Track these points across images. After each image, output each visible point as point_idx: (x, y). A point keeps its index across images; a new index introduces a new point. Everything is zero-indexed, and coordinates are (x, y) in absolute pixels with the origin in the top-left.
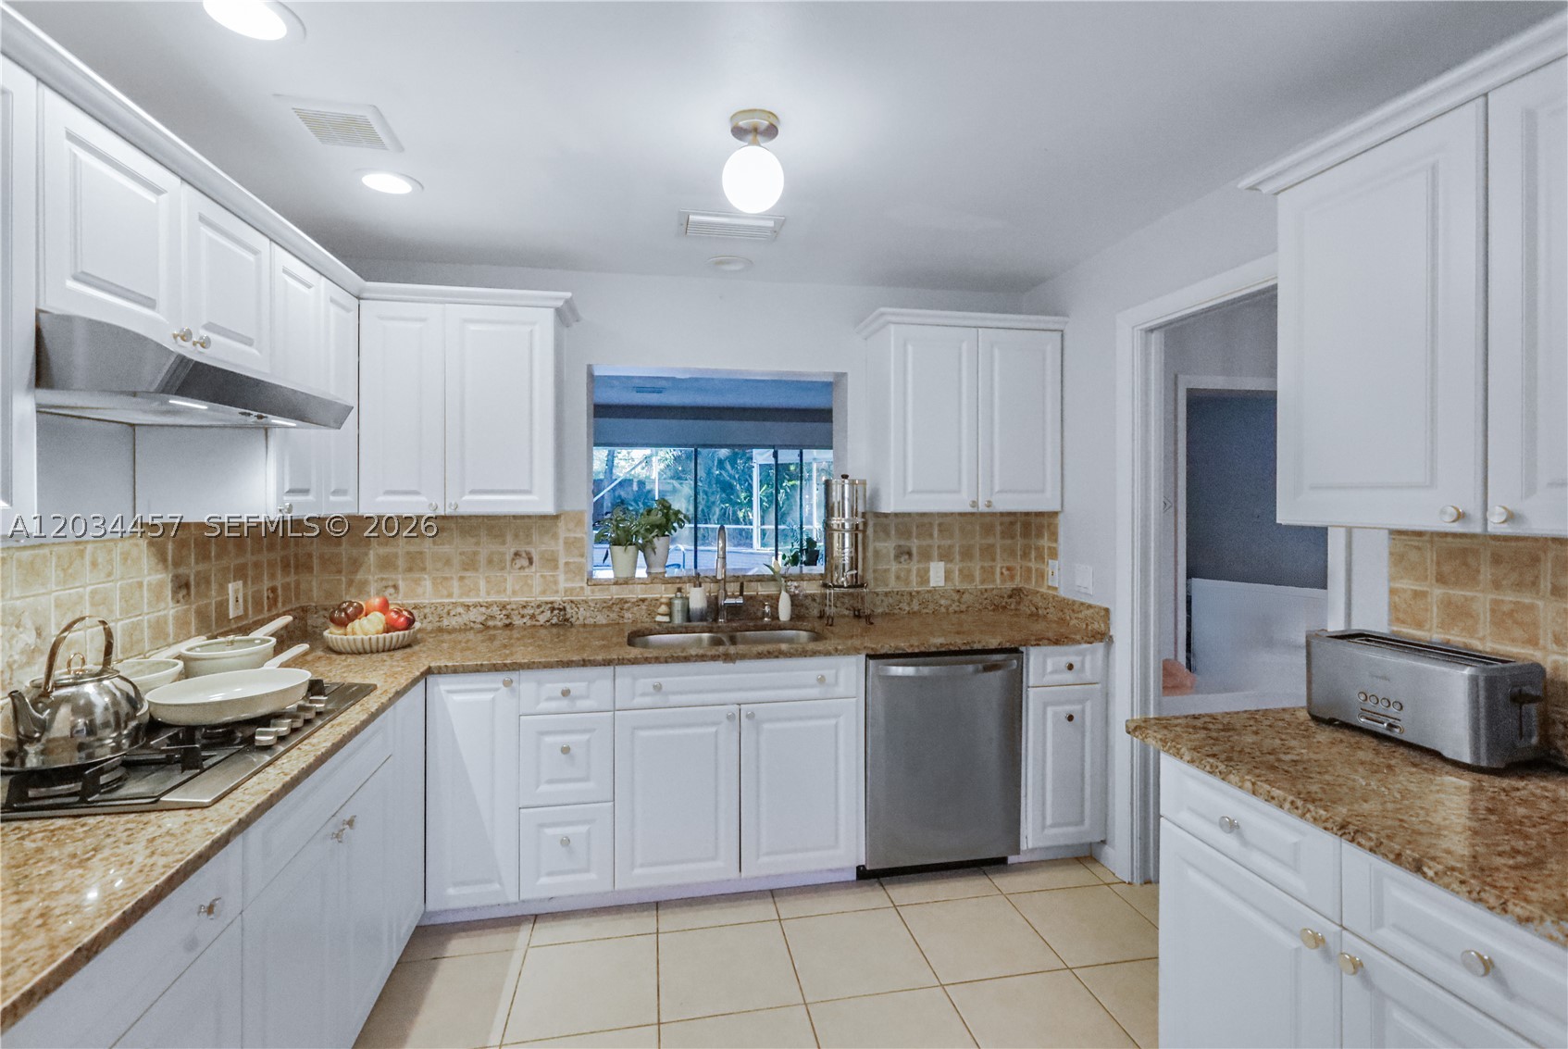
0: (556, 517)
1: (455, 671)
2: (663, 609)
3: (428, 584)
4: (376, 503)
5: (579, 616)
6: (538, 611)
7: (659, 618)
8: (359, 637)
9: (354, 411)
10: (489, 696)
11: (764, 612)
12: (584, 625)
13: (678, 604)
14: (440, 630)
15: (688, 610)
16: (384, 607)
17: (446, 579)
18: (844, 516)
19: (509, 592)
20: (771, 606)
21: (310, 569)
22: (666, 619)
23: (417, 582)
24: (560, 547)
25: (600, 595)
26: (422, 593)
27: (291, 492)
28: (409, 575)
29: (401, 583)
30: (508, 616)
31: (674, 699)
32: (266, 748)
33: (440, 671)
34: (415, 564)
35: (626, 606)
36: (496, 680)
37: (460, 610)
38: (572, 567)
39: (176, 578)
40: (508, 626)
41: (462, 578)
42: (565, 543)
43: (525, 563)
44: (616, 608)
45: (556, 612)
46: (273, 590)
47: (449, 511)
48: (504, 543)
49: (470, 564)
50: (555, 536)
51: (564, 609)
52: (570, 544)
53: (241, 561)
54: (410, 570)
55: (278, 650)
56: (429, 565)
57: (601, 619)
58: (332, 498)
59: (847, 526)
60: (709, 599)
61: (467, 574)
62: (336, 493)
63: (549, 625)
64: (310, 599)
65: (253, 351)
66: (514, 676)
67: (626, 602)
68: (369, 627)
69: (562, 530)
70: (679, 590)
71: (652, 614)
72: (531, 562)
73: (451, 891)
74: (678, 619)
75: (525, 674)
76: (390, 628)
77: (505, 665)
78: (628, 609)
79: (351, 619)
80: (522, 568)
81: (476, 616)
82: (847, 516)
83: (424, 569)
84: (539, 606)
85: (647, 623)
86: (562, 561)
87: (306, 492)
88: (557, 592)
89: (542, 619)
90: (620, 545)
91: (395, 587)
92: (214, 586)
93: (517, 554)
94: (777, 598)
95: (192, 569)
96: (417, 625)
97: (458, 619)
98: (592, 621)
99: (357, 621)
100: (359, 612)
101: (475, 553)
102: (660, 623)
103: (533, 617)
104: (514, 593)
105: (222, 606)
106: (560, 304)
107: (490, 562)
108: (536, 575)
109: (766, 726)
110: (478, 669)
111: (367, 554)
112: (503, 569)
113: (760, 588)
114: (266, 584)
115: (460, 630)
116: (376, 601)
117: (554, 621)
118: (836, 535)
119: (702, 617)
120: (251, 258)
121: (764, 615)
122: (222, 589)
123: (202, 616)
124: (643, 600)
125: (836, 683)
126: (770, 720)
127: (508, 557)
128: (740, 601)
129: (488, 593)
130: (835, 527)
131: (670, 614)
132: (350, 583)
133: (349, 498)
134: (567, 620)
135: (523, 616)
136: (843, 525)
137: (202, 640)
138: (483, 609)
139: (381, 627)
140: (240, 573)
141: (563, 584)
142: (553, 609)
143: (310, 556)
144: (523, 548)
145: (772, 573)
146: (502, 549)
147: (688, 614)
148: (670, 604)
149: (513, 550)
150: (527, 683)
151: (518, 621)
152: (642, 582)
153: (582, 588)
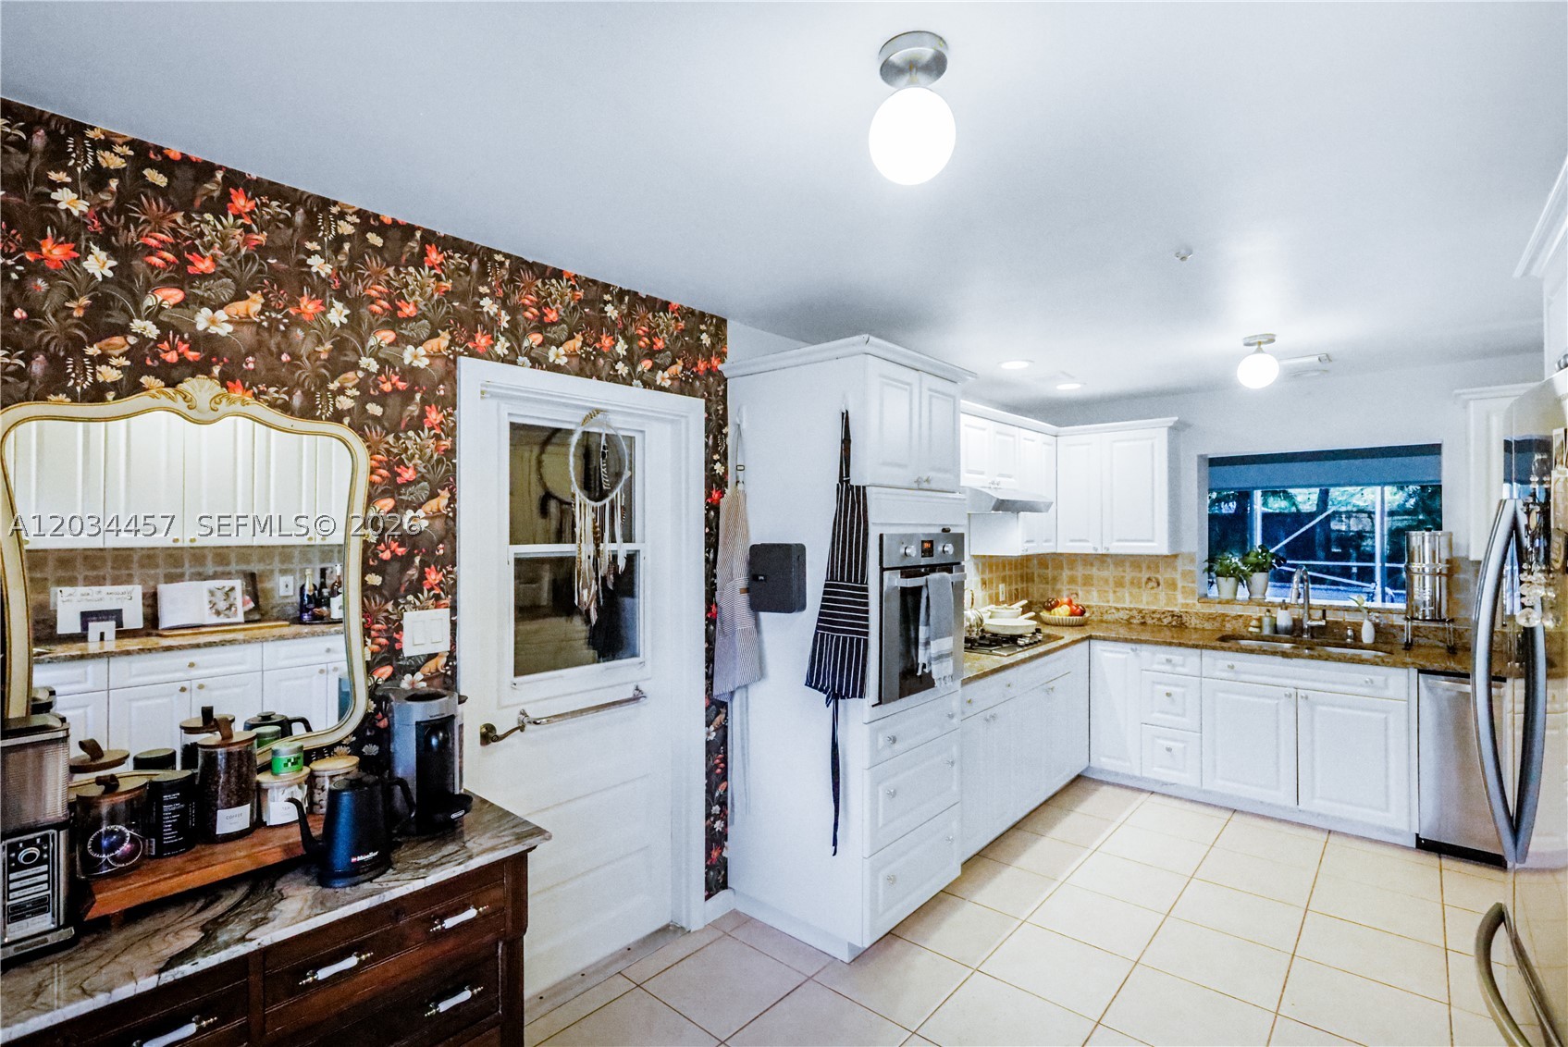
0: (1175, 556)
1: (1104, 639)
2: (1254, 623)
3: (1095, 594)
4: (1065, 547)
5: (1194, 622)
6: (1163, 616)
7: (1251, 629)
8: (1057, 617)
9: (1054, 504)
10: (1124, 656)
11: (1347, 635)
12: (1195, 628)
13: (1266, 621)
14: (1102, 621)
15: (1276, 625)
16: (1070, 603)
17: (1105, 591)
18: (1424, 562)
19: (1144, 602)
20: (1354, 631)
21: (1033, 581)
22: (1257, 630)
23: (1088, 592)
24: (1178, 576)
25: (1207, 610)
26: (1091, 598)
27: (1028, 542)
28: (1085, 588)
29: (1080, 593)
30: (1143, 617)
31: (1244, 677)
32: (1021, 646)
33: (1097, 638)
34: (1088, 581)
35: (1227, 618)
36: (1127, 647)
37: (1114, 611)
38: (1187, 589)
39: (982, 579)
40: (1144, 624)
41: (1115, 592)
42: (1182, 574)
43: (1155, 585)
44: (1219, 619)
45: (1175, 618)
46: (1017, 590)
47: (1104, 552)
48: (1141, 571)
49: (1119, 584)
50: (1175, 569)
51: (1181, 616)
52: (1184, 574)
53: (1004, 574)
54: (1085, 585)
55: (1023, 613)
56: (1095, 582)
57: (1208, 626)
58: (1044, 544)
59: (1427, 570)
60: (1294, 620)
61: (1118, 589)
62: (1046, 541)
63: (1170, 626)
64: (1033, 597)
65: (1012, 480)
66: (1138, 646)
67: (1227, 616)
68: (1062, 613)
69: (1181, 565)
70: (1269, 611)
71: (1247, 626)
72: (1159, 584)
73: (1103, 759)
74: (1267, 631)
75: (1145, 647)
76: (1073, 614)
77: (1132, 639)
78: (1229, 621)
79: (1053, 607)
80: (1153, 588)
81: (1123, 615)
82: (1427, 562)
83: (1092, 585)
84: (1164, 613)
85: (1243, 632)
86: (1180, 585)
87: (1032, 541)
88: (1176, 605)
89: (1166, 621)
90: (1222, 576)
91: (1077, 594)
92: (994, 585)
93: (1149, 579)
94: (1360, 625)
95: (987, 576)
96: (1087, 615)
97: (1113, 616)
98: (1201, 626)
99: (1056, 609)
100: (1057, 604)
101: (1123, 577)
102: (1251, 633)
103: (1159, 619)
104: (1148, 603)
105: (997, 594)
106: (1171, 424)
107: (1132, 583)
108: (1162, 594)
109: (1320, 708)
110: (1116, 640)
111: (1061, 574)
112: (1140, 588)
113: (1346, 617)
114: (1014, 587)
115: (1114, 623)
116: (1066, 600)
117: (1174, 623)
118: (1416, 578)
119: (1287, 631)
120: (1011, 439)
121: (1348, 637)
122: (997, 586)
123: (991, 598)
124: (1240, 616)
125: (1386, 686)
126: (1323, 704)
127: (1144, 580)
128: (1323, 623)
129: (1131, 602)
130: (1416, 571)
131: (1260, 627)
132: (1053, 589)
133: (1052, 544)
134: (1183, 624)
135: (1153, 619)
136: (1423, 569)
137: (994, 606)
138: (1127, 612)
139: (1068, 613)
140: (1004, 580)
141: (1180, 599)
142: (1173, 616)
143: (1033, 573)
144: (1153, 575)
145: (1357, 605)
146: (1139, 575)
147: (1275, 629)
148: (1260, 620)
149: (1147, 576)
150: (1146, 651)
151: (1149, 621)
152: (1242, 603)
153: (1194, 604)
